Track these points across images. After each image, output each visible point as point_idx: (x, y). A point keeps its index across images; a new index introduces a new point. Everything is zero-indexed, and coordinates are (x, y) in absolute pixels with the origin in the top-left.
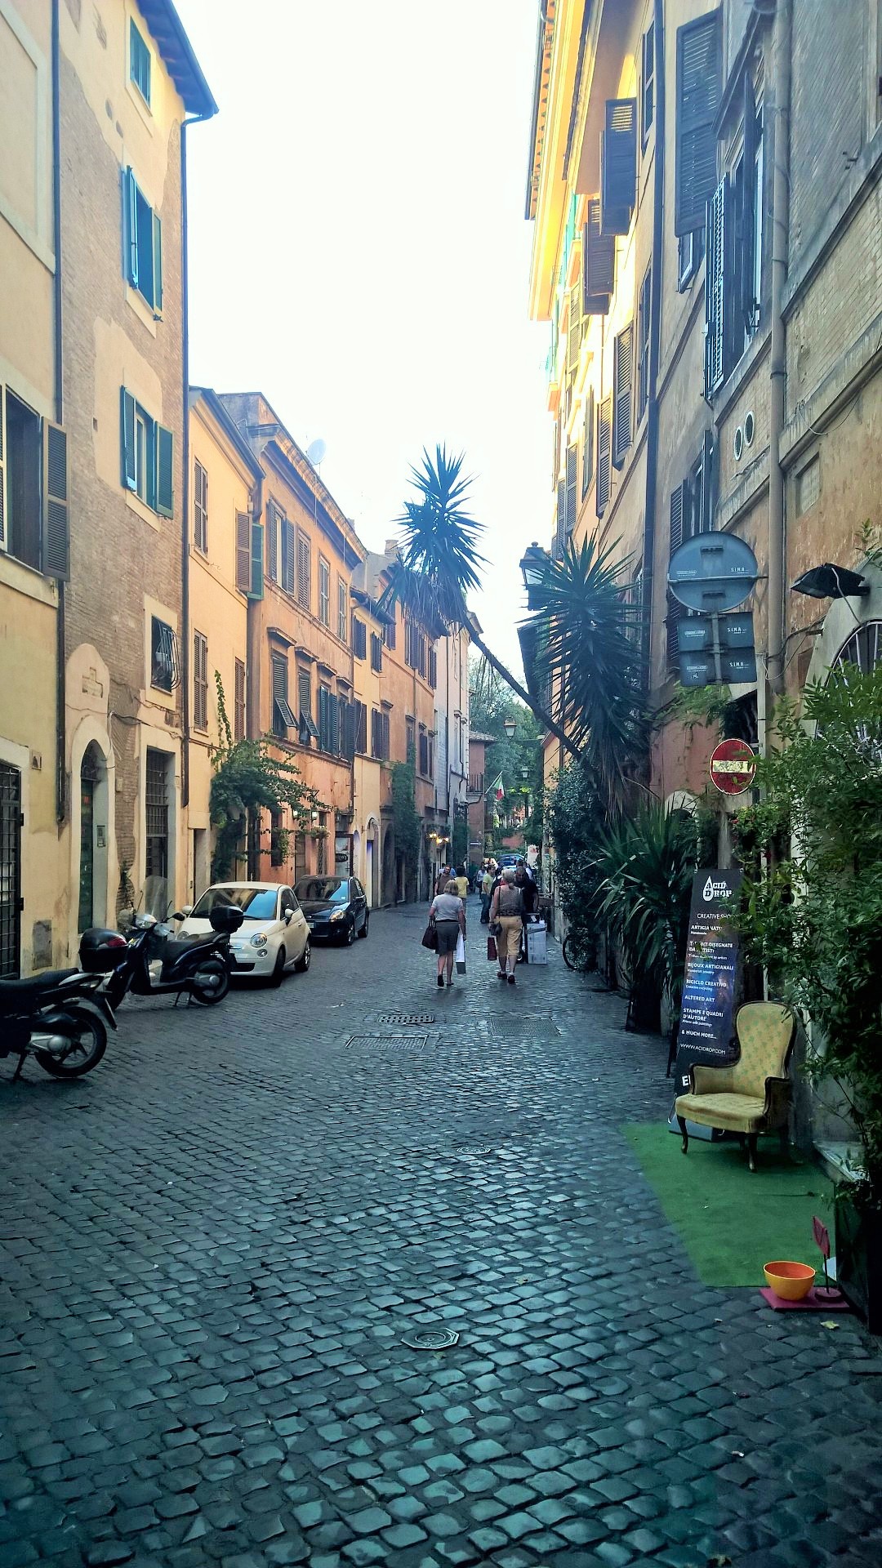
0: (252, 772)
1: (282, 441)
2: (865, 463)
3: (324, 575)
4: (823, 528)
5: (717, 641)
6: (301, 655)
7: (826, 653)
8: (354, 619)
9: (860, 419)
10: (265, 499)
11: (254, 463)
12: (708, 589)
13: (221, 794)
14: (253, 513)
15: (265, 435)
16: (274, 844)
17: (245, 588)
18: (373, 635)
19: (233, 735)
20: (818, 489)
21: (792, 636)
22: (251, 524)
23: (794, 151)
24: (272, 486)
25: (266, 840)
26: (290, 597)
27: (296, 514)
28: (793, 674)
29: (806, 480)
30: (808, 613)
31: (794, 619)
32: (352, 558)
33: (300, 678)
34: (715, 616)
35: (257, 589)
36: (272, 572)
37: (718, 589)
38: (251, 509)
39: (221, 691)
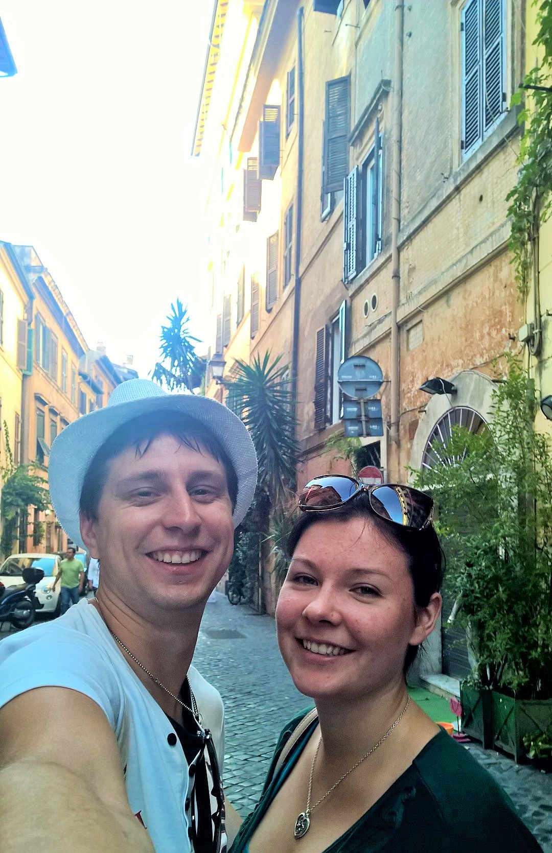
0: (27, 485)
1: (46, 276)
2: (452, 328)
3: (64, 360)
4: (425, 358)
5: (363, 414)
6: (53, 411)
7: (428, 422)
8: (79, 389)
9: (448, 306)
10: (34, 312)
11: (29, 288)
12: (358, 386)
13: (8, 499)
14: (27, 320)
15: (35, 272)
16: (35, 531)
17: (22, 367)
18: (90, 401)
19: (13, 460)
20: (422, 338)
21: (405, 413)
22: (27, 328)
23: (404, 163)
24: (39, 304)
25: (31, 529)
26: (47, 374)
27: (50, 323)
28: (405, 432)
29: (412, 332)
30: (415, 402)
31: (406, 404)
32: (79, 352)
33: (52, 426)
34: (362, 401)
35: (29, 369)
36: (37, 359)
37: (363, 386)
38: (26, 317)
39: (7, 433)
